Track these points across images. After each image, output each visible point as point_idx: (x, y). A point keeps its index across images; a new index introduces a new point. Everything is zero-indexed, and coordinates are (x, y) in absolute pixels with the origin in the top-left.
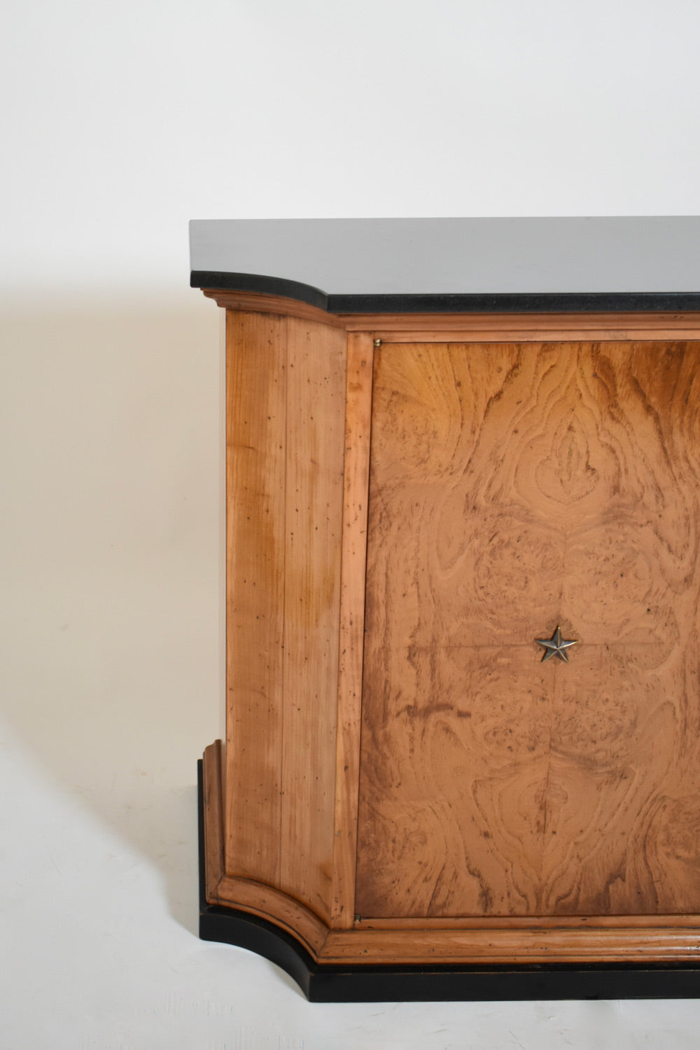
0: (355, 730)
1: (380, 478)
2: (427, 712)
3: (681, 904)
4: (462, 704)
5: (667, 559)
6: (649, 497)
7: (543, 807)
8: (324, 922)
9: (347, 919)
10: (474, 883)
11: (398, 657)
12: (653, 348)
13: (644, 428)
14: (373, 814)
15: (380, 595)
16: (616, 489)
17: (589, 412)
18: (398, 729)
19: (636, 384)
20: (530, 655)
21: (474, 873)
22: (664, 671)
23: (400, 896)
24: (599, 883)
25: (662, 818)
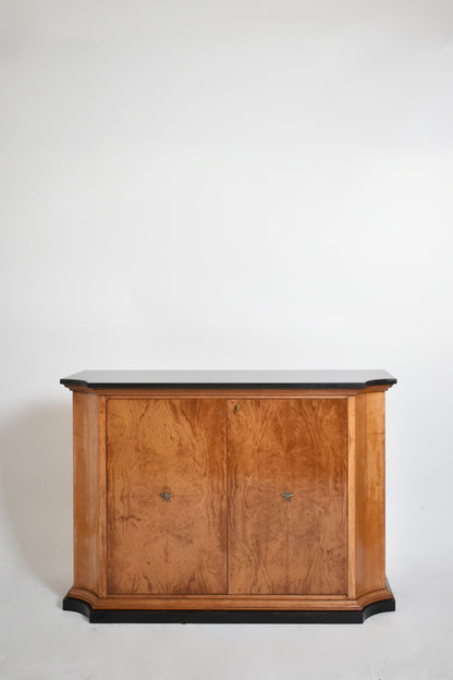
0: (105, 524)
1: (110, 441)
2: (127, 519)
3: (214, 591)
4: (139, 516)
5: (198, 467)
6: (190, 447)
7: (166, 553)
8: (97, 596)
9: (104, 594)
10: (145, 582)
11: (118, 499)
12: (187, 401)
13: (187, 425)
14: (112, 554)
15: (111, 478)
16: (180, 445)
17: (170, 420)
18: (118, 524)
19: (183, 412)
20: (158, 499)
21: (146, 578)
22: (200, 505)
23: (122, 586)
24: (187, 581)
25: (205, 558)
